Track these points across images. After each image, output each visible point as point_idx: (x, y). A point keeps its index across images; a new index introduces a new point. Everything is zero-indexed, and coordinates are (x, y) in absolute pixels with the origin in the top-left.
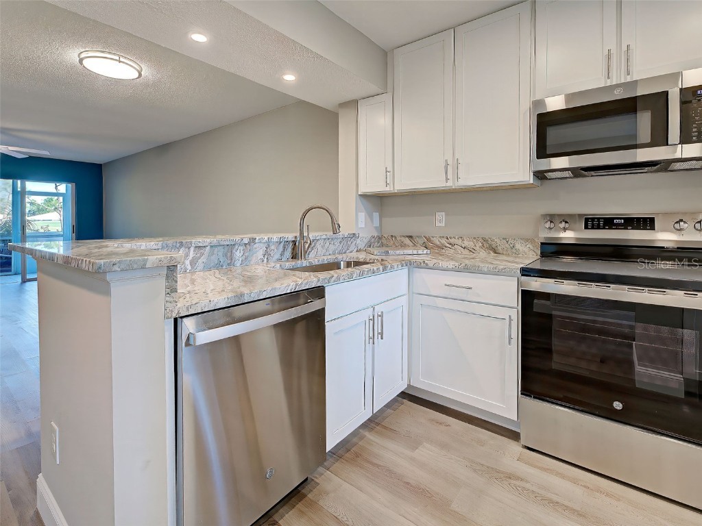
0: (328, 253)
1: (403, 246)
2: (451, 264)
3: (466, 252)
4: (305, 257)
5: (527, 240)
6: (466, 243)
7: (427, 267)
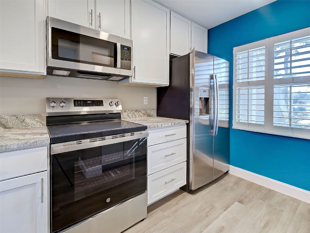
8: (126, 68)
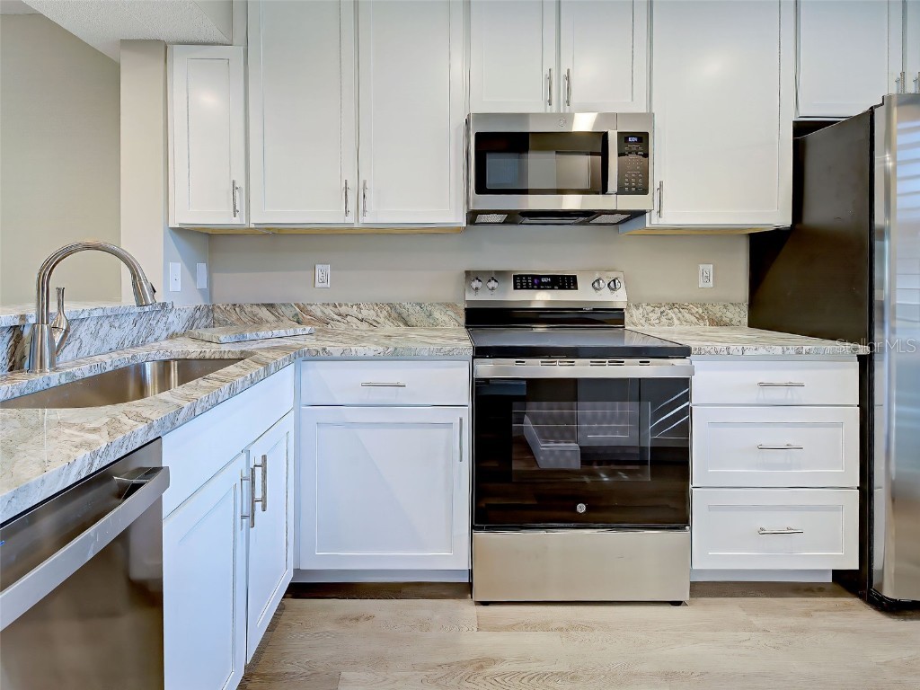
0: (106, 348)
1: (258, 322)
2: (370, 349)
3: (364, 326)
4: (52, 363)
5: (448, 305)
6: (365, 313)
7: (330, 358)
8: (634, 189)
